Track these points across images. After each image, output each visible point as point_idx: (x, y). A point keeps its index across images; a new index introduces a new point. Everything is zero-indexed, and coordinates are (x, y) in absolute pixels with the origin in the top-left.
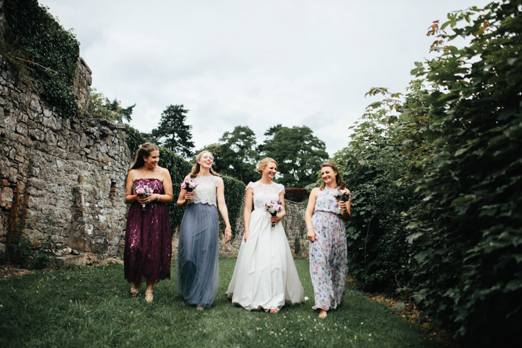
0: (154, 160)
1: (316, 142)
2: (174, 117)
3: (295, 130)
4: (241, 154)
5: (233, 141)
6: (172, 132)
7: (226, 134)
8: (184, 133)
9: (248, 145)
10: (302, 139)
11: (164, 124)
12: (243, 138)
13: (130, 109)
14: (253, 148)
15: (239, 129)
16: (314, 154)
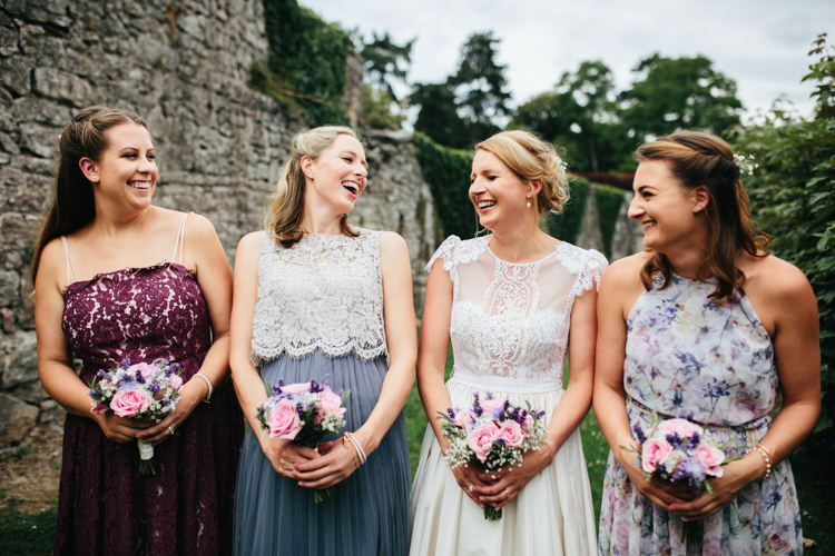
0: (128, 166)
1: (719, 81)
2: (479, 52)
3: (683, 62)
4: (592, 106)
5: (577, 86)
6: (477, 76)
7: (566, 75)
8: (496, 79)
9: (601, 92)
10: (695, 77)
11: (465, 65)
12: (593, 79)
13: (409, 46)
14: (611, 97)
15: (586, 66)
16: (716, 101)
